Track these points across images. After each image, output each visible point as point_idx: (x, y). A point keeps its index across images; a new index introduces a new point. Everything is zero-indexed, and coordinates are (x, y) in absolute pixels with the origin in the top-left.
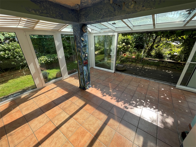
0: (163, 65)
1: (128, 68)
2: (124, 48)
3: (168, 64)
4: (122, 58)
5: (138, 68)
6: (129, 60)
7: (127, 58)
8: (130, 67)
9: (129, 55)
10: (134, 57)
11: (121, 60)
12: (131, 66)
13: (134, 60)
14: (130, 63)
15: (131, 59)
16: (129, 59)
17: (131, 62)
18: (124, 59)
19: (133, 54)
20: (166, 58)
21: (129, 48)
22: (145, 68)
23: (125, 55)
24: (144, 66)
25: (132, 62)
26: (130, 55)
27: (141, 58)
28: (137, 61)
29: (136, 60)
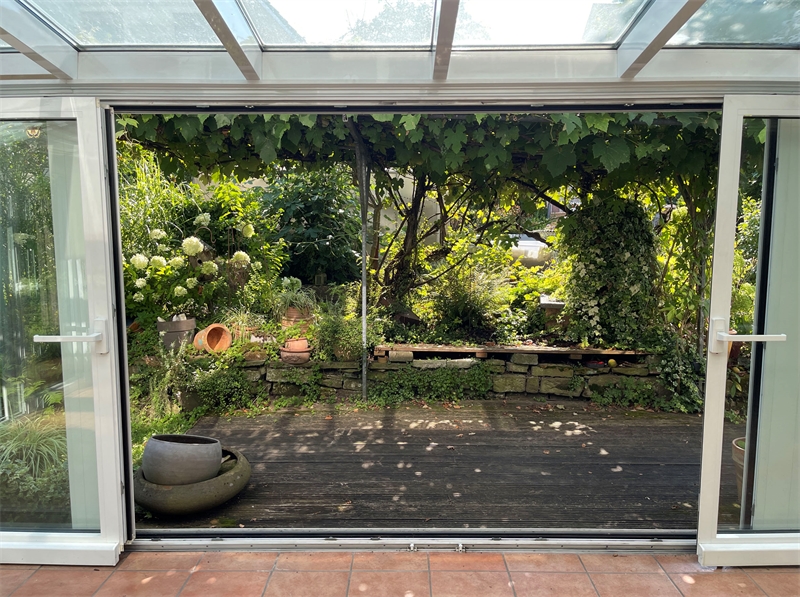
0: (511, 385)
1: (270, 466)
2: (203, 279)
3: (538, 371)
4: (193, 365)
5: (360, 445)
6: (264, 377)
7: (240, 366)
8: (289, 439)
9: (254, 339)
10: (298, 345)
11: (183, 389)
12: (291, 428)
13: (304, 377)
14: (276, 409)
15: (279, 367)
16: (258, 367)
17: (288, 395)
18: (219, 376)
19: (287, 326)
20: (510, 331)
21: (245, 276)
22: (409, 431)
23: (215, 335)
24: (398, 415)
25: (295, 390)
26: (263, 336)
27: (357, 348)
28: (332, 380)
29: (321, 370)
